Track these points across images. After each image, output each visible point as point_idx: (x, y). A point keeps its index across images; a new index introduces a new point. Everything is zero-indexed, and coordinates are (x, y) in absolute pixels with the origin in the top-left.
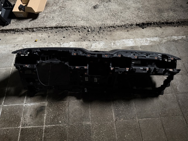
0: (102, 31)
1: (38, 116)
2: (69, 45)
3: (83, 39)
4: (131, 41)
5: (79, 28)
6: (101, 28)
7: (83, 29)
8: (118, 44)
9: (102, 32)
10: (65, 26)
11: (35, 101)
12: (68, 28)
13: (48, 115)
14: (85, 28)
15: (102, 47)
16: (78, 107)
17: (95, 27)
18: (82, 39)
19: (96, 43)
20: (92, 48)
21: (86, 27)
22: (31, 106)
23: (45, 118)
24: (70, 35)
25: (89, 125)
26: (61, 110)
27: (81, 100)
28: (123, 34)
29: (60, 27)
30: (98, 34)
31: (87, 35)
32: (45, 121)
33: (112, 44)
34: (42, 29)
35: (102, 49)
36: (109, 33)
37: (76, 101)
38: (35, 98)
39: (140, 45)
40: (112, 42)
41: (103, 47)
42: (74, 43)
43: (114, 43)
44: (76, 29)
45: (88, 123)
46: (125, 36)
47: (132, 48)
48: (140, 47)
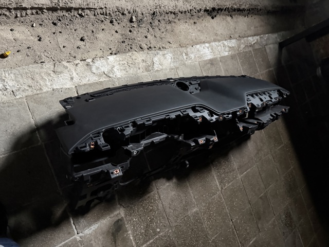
0: (156, 22)
1: (119, 242)
2: (108, 64)
3: (126, 44)
4: (207, 49)
5: (111, 13)
6: (154, 14)
7: (120, 14)
8: (192, 56)
9: (158, 24)
10: (78, 6)
11: (97, 219)
12: (86, 11)
13: (134, 231)
14: (123, 14)
15: (170, 64)
16: (173, 193)
17: (144, 13)
18: (124, 45)
19: (158, 55)
20: (155, 68)
21: (126, 12)
22: (95, 231)
23: (132, 238)
24: (94, 31)
25: (196, 213)
26: (151, 211)
27: (174, 180)
28: (190, 31)
29: (62, 9)
30: (151, 29)
31: (130, 31)
32: (134, 244)
34: (7, 13)
35: (173, 69)
36: (169, 27)
37: (167, 184)
38: (95, 212)
39: (219, 56)
40: (183, 53)
41: (172, 65)
42: (118, 59)
43: (187, 54)
44: (103, 14)
45: (194, 210)
46: (193, 35)
47: (212, 62)
48: (220, 61)
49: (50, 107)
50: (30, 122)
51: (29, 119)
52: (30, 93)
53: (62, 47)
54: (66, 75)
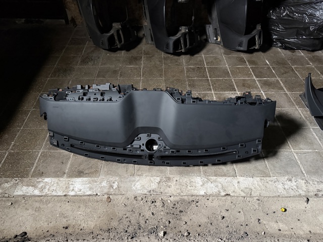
0: (130, 230)
4: (76, 189)
6: (132, 237)
8: (104, 184)
9: (130, 228)
15: (138, 181)
20: (158, 179)
28: (82, 218)
30: (142, 222)
31: (170, 222)
33: (115, 186)
35: (138, 175)
36: (114, 224)
39: (61, 179)
40: (116, 189)
43: (112, 186)
46: (80, 213)
47: (80, 174)
48: (65, 173)
49: (256, 167)
50: (268, 162)
51: (268, 164)
52: (268, 179)
53: (242, 212)
54: (243, 186)
